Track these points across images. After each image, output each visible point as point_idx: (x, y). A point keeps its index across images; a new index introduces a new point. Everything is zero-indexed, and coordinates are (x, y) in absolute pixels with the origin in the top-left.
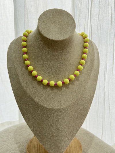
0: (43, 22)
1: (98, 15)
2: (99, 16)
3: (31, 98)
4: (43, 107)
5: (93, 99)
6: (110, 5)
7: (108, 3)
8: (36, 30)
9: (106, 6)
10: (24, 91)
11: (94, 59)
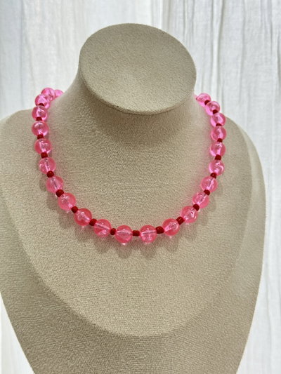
0: (97, 59)
1: (240, 61)
2: (242, 63)
3: (62, 303)
4: (101, 332)
5: (256, 299)
6: (274, 31)
7: (268, 25)
8: (73, 86)
9: (263, 35)
10: (35, 279)
11: (250, 176)
